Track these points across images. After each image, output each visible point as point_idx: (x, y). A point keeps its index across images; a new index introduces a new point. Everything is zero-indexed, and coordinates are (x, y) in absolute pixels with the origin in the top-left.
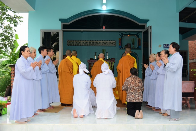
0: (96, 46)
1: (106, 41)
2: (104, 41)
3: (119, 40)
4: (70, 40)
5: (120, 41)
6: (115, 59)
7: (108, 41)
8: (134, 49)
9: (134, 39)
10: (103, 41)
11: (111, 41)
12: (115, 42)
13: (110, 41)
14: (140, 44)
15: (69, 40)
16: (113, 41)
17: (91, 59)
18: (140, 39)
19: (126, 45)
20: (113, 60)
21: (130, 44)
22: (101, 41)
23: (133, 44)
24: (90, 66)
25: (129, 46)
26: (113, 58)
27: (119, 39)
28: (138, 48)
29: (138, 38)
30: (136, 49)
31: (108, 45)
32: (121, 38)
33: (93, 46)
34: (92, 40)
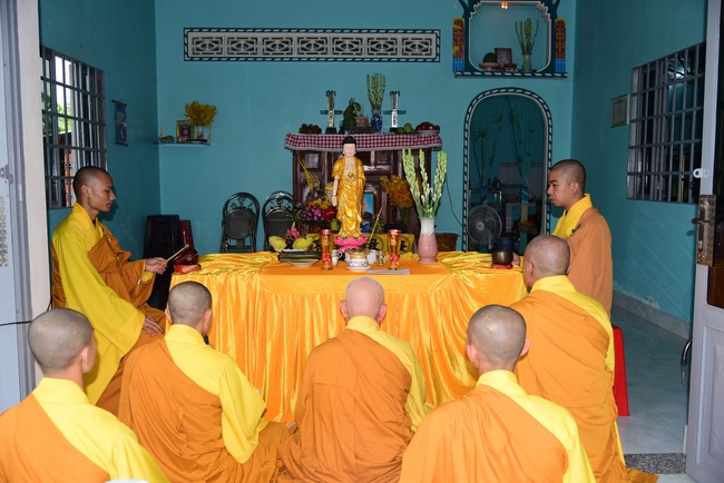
0: (336, 59)
1: (387, 31)
2: (378, 31)
3: (455, 30)
4: (201, 30)
5: (462, 35)
6: (437, 128)
7: (396, 31)
8: (534, 76)
9: (529, 20)
10: (369, 31)
11: (415, 31)
12: (433, 37)
13: (410, 36)
14: (564, 50)
15: (192, 29)
16: (424, 32)
17: (306, 129)
18: (562, 24)
19: (490, 57)
20: (425, 133)
21: (509, 51)
22: (360, 31)
23: (527, 50)
24: (302, 170)
25: (503, 60)
26: (425, 126)
27: (457, 22)
28: (552, 71)
29: (554, 16)
30: (544, 76)
31: (399, 55)
32: (467, 16)
33: (318, 60)
34: (316, 31)
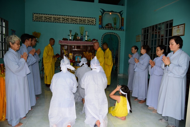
0: (71, 23)
1: (84, 17)
2: (82, 17)
3: (99, 18)
4: (37, 14)
5: (101, 20)
6: (97, 40)
7: (86, 17)
8: (117, 30)
9: (116, 17)
10: (79, 17)
11: (90, 18)
12: (94, 19)
13: (89, 19)
14: (123, 25)
15: (35, 14)
16: (92, 18)
17: (64, 39)
18: (123, 19)
19: (107, 25)
20: (94, 41)
21: (111, 24)
22: (77, 17)
23: (115, 24)
24: (63, 50)
25: (110, 26)
26: (94, 40)
27: (100, 16)
28: (121, 29)
29: (121, 17)
30: (119, 30)
31: (86, 23)
32: (102, 15)
33: (67, 23)
34: (66, 16)
